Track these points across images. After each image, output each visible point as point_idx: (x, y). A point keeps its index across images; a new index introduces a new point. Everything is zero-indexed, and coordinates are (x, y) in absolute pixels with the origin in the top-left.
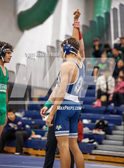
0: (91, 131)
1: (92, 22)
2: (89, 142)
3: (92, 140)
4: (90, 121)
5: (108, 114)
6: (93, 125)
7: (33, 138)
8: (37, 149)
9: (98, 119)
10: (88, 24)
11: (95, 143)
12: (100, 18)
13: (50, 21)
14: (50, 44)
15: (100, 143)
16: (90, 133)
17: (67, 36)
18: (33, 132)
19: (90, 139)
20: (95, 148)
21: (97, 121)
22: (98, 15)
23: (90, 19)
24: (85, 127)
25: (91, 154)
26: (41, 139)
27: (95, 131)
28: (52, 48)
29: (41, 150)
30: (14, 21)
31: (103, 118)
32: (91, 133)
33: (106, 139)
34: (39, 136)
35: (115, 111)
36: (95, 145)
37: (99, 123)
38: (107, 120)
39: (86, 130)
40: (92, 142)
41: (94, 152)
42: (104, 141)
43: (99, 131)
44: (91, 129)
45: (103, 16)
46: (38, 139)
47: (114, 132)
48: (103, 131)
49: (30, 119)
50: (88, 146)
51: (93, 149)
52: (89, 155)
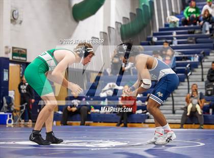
0: (143, 103)
1: (138, 10)
2: (143, 113)
3: (145, 111)
4: (142, 95)
6: (145, 98)
7: (92, 113)
8: (97, 122)
10: (135, 12)
11: (148, 113)
12: (145, 6)
13: (101, 11)
14: (102, 31)
16: (143, 105)
17: (116, 22)
18: (92, 107)
19: (143, 110)
20: (148, 117)
22: (143, 4)
23: (137, 7)
24: (137, 100)
25: (145, 123)
26: (99, 113)
28: (105, 33)
29: (100, 122)
30: (70, 13)
34: (98, 111)
36: (148, 115)
39: (139, 103)
40: (145, 113)
41: (147, 121)
44: (143, 101)
45: (148, 4)
46: (96, 112)
49: (89, 97)
50: (142, 116)
51: (146, 119)
52: (143, 125)
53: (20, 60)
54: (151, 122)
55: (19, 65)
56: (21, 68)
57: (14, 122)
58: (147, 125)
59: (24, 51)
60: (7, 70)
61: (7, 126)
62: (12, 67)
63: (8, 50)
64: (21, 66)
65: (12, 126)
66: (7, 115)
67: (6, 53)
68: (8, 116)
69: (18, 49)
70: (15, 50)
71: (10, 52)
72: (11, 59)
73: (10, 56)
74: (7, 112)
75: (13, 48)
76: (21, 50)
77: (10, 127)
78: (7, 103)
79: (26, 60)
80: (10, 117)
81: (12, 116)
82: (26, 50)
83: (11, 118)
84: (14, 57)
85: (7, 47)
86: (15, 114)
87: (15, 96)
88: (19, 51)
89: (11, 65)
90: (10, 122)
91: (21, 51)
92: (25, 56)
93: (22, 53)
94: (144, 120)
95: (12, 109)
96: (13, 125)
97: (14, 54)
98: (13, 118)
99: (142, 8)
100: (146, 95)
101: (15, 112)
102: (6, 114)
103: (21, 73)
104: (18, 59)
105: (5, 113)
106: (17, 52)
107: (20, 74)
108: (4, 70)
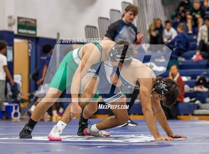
0: (192, 89)
2: (191, 102)
3: (194, 99)
4: (189, 78)
6: (194, 82)
9: (200, 75)
11: (197, 102)
15: (203, 102)
16: (191, 91)
19: (191, 98)
20: (198, 107)
21: (199, 77)
25: (193, 115)
29: (134, 114)
31: (205, 73)
33: (208, 96)
36: (198, 104)
39: (187, 88)
40: (194, 101)
41: (197, 112)
42: (208, 100)
43: (201, 88)
44: (191, 86)
50: (189, 106)
51: (195, 109)
52: (190, 117)
53: (28, 34)
55: (26, 41)
56: (30, 45)
57: (22, 115)
58: (196, 118)
59: (33, 22)
60: (11, 48)
61: (13, 121)
62: (18, 43)
63: (12, 21)
64: (29, 43)
65: (19, 121)
66: (12, 107)
67: (10, 25)
68: (14, 108)
69: (25, 20)
70: (21, 20)
71: (14, 24)
72: (16, 32)
73: (15, 29)
74: (13, 102)
75: (19, 18)
76: (29, 20)
77: (17, 122)
78: (12, 91)
79: (36, 34)
80: (16, 109)
81: (18, 108)
82: (35, 21)
83: (18, 111)
84: (21, 31)
85: (10, 17)
86: (22, 105)
87: (22, 81)
88: (26, 22)
89: (16, 41)
90: (16, 115)
91: (29, 22)
92: (34, 28)
93: (31, 25)
94: (193, 111)
95: (19, 99)
96: (20, 119)
97: (20, 26)
98: (20, 111)
100: (195, 78)
101: (23, 102)
102: (11, 105)
103: (30, 51)
104: (25, 33)
105: (9, 103)
106: (23, 24)
107: (28, 53)
108: (8, 47)
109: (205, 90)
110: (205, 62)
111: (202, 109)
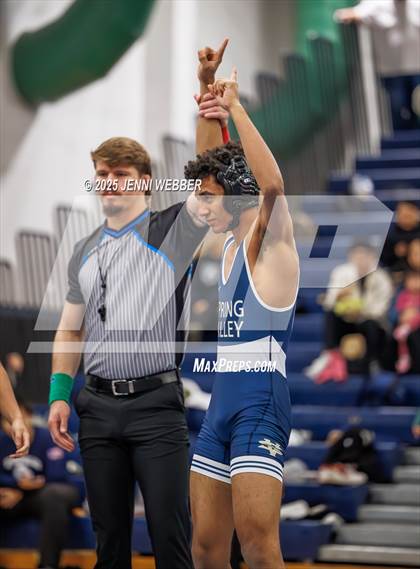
0: (311, 475)
2: (308, 518)
3: (318, 509)
4: (306, 434)
5: (372, 405)
6: (319, 452)
9: (337, 426)
10: (277, 71)
11: (331, 519)
12: (320, 44)
13: (133, 64)
15: (350, 518)
16: (309, 480)
19: (311, 504)
20: (333, 538)
21: (335, 435)
22: (312, 34)
23: (285, 49)
27: (326, 475)
31: (355, 420)
32: (314, 479)
33: (369, 499)
35: (400, 392)
36: (330, 526)
37: (340, 443)
38: (370, 428)
39: (293, 472)
40: (321, 516)
41: (329, 552)
42: (365, 511)
43: (342, 471)
44: (313, 465)
45: (332, 35)
47: (400, 473)
48: (360, 470)
50: (306, 532)
51: (323, 543)
54: (346, 558)
94: (316, 550)
99: (305, 52)
109: (355, 478)
110: (356, 383)
111: (345, 543)
